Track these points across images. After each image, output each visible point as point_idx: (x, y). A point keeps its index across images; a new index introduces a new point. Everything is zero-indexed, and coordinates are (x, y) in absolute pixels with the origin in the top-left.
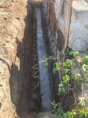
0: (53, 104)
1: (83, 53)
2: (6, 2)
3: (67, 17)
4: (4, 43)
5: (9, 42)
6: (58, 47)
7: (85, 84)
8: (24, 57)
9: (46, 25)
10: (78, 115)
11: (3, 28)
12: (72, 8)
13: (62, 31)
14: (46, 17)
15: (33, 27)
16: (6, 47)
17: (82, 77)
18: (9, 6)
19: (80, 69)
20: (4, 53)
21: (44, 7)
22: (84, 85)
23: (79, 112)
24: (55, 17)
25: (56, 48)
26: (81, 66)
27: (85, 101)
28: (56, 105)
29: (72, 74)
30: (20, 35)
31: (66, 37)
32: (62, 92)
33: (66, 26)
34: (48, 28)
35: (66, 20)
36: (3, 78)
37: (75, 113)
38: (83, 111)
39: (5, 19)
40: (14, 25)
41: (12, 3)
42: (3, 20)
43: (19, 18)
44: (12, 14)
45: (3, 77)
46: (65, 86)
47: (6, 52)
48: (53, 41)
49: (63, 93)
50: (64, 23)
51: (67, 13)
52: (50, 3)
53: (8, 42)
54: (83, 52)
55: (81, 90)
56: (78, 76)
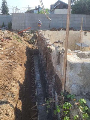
1: (79, 96)
2: (10, 51)
3: (63, 66)
4: (11, 87)
5: (15, 86)
6: (55, 90)
9: (43, 68)
11: (9, 74)
12: (67, 61)
13: (60, 76)
14: (42, 62)
15: (31, 70)
16: (12, 91)
17: (80, 118)
18: (13, 55)
19: (78, 111)
20: (11, 96)
21: (41, 54)
24: (52, 64)
25: (53, 90)
26: (78, 108)
29: (71, 115)
30: (22, 79)
31: (63, 82)
33: (63, 73)
34: (45, 72)
39: (11, 66)
40: (18, 71)
41: (15, 52)
42: (9, 67)
43: (22, 65)
44: (16, 61)
45: (11, 118)
47: (13, 95)
48: (50, 83)
50: (61, 70)
51: (63, 63)
52: (47, 52)
53: (14, 86)
56: (77, 117)
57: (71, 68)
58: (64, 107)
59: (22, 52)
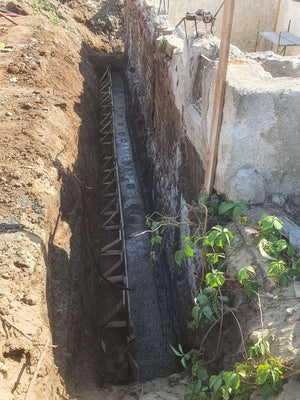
0: (177, 353)
1: (259, 208)
2: (23, 56)
3: (211, 108)
4: (30, 179)
5: (43, 177)
6: (181, 190)
7: (268, 294)
8: (83, 220)
9: (142, 122)
10: (252, 379)
11: (22, 137)
12: (225, 84)
13: (197, 144)
14: (140, 98)
15: (100, 127)
16: (34, 190)
17: (257, 274)
18: (34, 69)
19: (253, 253)
20: (30, 209)
21: (133, 70)
22: (266, 297)
23: (254, 370)
24: (171, 104)
25: (174, 191)
26: (255, 243)
27: (270, 339)
28: (187, 356)
29: (230, 267)
30: (70, 153)
31: (208, 163)
32: (204, 317)
33: (209, 131)
34: (149, 133)
35: (209, 117)
36: (32, 283)
37: (243, 374)
38: (267, 365)
39: (26, 107)
40: (53, 126)
41: (42, 60)
42: (20, 110)
43: (65, 104)
44: (43, 92)
45: (33, 277)
46: (211, 301)
47: (37, 205)
48: (165, 170)
49: (206, 322)
50: (202, 122)
51: (211, 96)
52: (155, 62)
53: (39, 176)
54: (257, 205)
55: (256, 311)
56: (248, 272)
57: (238, 113)
58: (207, 242)
59: (68, 59)
